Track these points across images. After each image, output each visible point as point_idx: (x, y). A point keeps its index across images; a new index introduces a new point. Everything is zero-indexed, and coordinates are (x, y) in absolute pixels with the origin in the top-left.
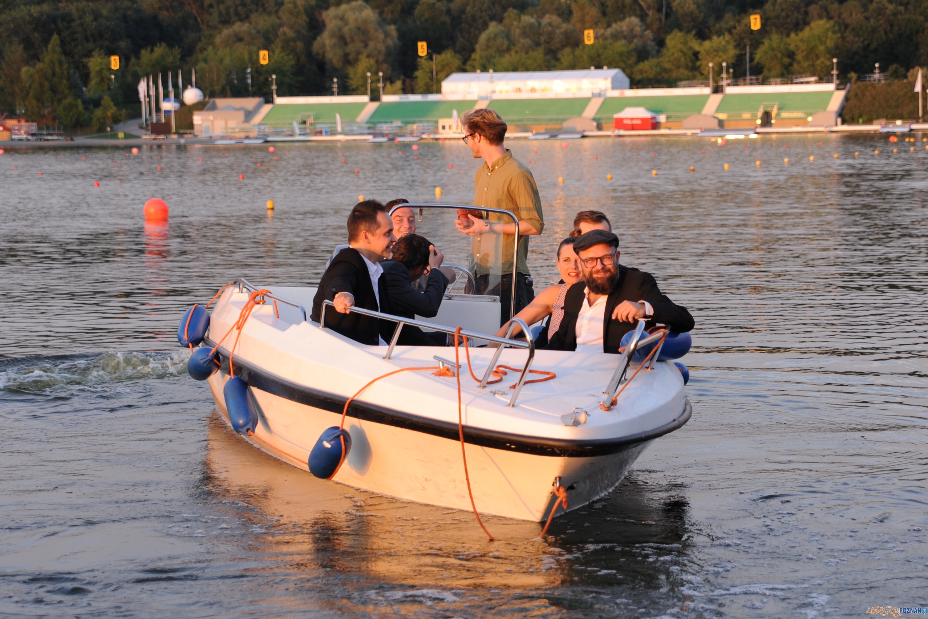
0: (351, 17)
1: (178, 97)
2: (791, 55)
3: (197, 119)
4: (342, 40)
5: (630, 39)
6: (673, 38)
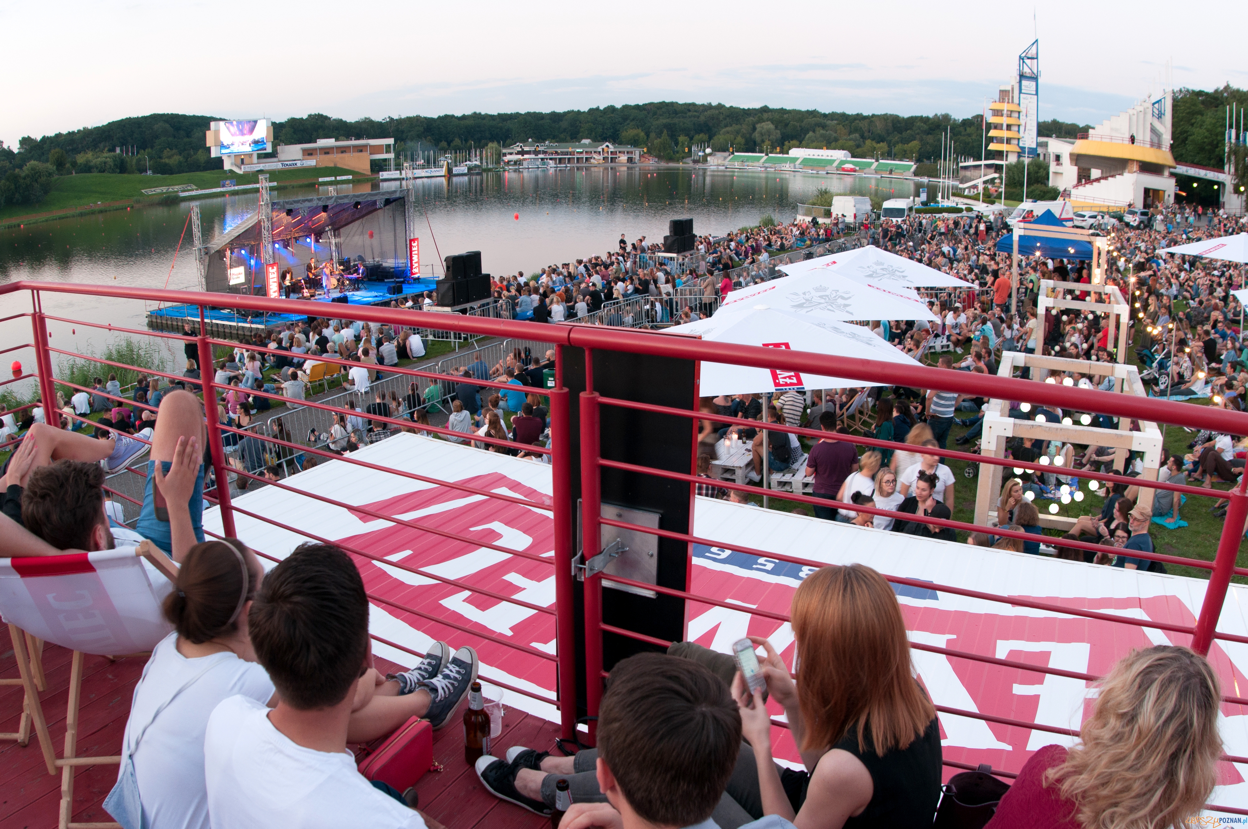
0: (765, 127)
1: (704, 151)
2: (905, 151)
3: (709, 159)
4: (762, 134)
5: (855, 140)
6: (868, 142)
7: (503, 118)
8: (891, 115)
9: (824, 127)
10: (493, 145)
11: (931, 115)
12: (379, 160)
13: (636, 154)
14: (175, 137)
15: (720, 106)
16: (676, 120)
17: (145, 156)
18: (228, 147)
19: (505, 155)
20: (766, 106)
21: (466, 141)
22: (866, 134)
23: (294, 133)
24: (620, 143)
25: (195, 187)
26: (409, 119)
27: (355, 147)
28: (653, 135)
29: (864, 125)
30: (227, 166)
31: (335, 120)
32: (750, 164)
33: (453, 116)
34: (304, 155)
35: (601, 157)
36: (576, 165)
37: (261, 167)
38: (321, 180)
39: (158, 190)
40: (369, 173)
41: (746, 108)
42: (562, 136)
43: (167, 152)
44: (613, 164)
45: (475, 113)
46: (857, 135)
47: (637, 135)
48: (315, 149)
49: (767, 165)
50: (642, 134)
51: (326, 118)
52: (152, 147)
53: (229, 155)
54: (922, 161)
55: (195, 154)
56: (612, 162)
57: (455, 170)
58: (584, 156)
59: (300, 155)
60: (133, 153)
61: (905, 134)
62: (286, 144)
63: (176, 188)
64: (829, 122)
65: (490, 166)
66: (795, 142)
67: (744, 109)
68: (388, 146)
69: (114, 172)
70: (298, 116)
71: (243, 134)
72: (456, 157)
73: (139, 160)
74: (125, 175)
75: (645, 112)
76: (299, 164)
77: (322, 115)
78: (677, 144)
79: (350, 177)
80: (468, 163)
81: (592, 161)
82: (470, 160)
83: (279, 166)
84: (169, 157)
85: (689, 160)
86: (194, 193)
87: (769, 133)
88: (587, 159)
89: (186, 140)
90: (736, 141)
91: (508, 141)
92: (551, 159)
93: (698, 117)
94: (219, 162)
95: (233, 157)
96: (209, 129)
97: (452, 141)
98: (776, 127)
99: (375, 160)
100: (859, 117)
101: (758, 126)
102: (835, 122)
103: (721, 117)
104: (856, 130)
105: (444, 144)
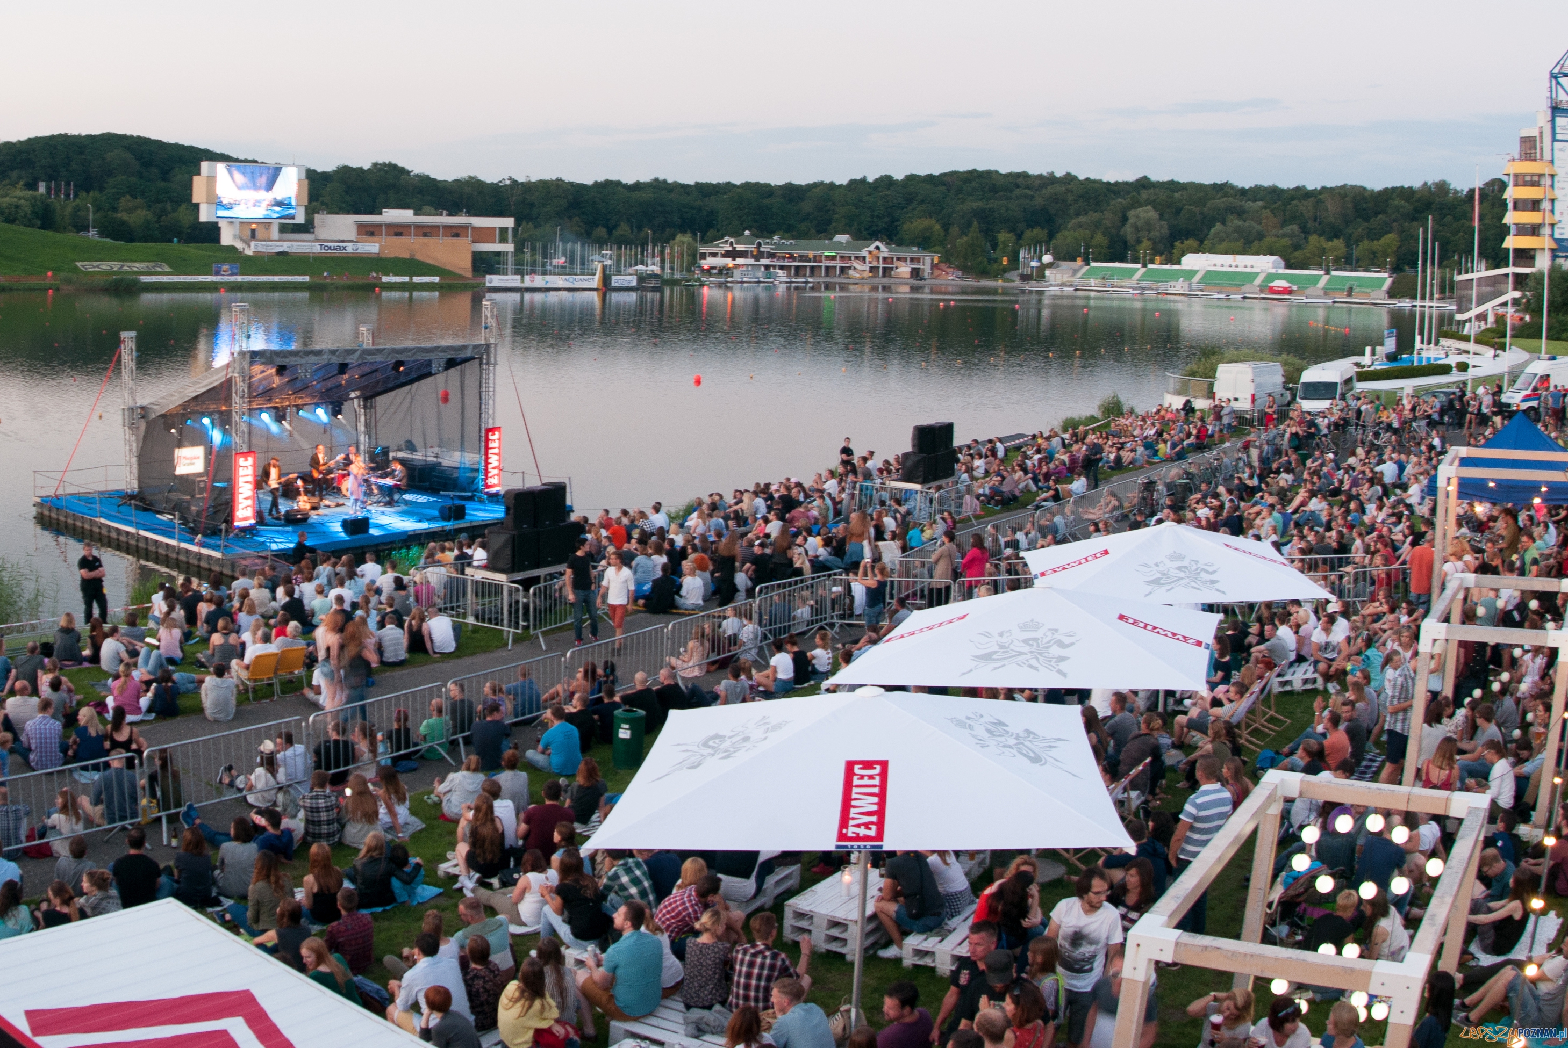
0: (1143, 215)
1: (1040, 259)
2: (1374, 253)
3: (1047, 273)
4: (1137, 229)
5: (1291, 237)
6: (1313, 239)
7: (704, 190)
8: (1353, 187)
9: (1240, 213)
10: (683, 239)
11: (1417, 184)
12: (487, 253)
13: (927, 261)
14: (141, 177)
15: (1069, 179)
16: (994, 204)
17: (88, 204)
18: (229, 207)
19: (703, 256)
20: (1145, 178)
21: (640, 228)
22: (1310, 224)
23: (346, 192)
24: (900, 243)
25: (168, 269)
26: (543, 184)
27: (447, 227)
28: (955, 230)
29: (1306, 208)
30: (227, 238)
31: (417, 175)
32: (1116, 282)
33: (619, 183)
34: (359, 233)
35: (866, 267)
36: (822, 279)
37: (284, 247)
38: (385, 279)
39: (105, 266)
40: (469, 274)
41: (1112, 181)
42: (802, 227)
43: (126, 201)
44: (886, 281)
45: (656, 180)
46: (1295, 227)
47: (929, 228)
48: (378, 226)
49: (1144, 284)
50: (938, 227)
51: (403, 171)
52: (101, 189)
53: (231, 221)
54: (1402, 270)
55: (174, 210)
56: (884, 275)
57: (616, 281)
58: (838, 264)
59: (352, 234)
60: (68, 195)
61: (1376, 221)
62: (329, 213)
63: (137, 266)
64: (1248, 205)
65: (677, 276)
66: (1191, 242)
67: (1108, 183)
68: (504, 231)
69: (31, 225)
70: (354, 164)
71: (255, 187)
72: (619, 257)
73: (77, 209)
74: (50, 233)
75: (943, 188)
76: (350, 248)
77: (395, 166)
78: (994, 246)
79: (436, 279)
80: (640, 267)
81: (851, 272)
82: (642, 263)
83: (316, 248)
84: (130, 211)
85: (1014, 275)
86: (165, 279)
87: (1148, 225)
88: (842, 269)
89: (162, 184)
90: (1094, 242)
91: (711, 233)
92: (782, 268)
93: (1031, 198)
94: (211, 232)
95: (237, 225)
96: (199, 174)
97: (615, 227)
98: (1161, 216)
99: (481, 253)
100: (1301, 194)
101: (1131, 214)
102: (1260, 204)
103: (1070, 198)
104: (1293, 219)
105: (601, 231)
